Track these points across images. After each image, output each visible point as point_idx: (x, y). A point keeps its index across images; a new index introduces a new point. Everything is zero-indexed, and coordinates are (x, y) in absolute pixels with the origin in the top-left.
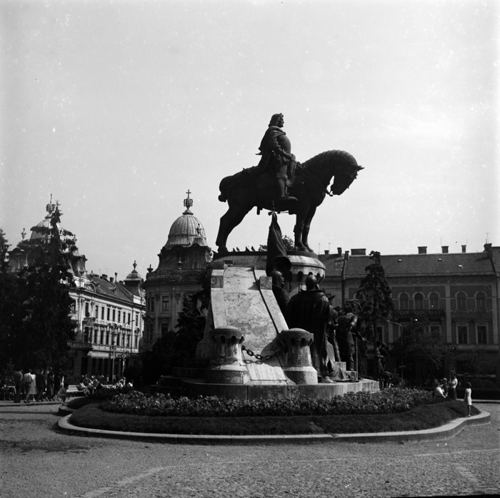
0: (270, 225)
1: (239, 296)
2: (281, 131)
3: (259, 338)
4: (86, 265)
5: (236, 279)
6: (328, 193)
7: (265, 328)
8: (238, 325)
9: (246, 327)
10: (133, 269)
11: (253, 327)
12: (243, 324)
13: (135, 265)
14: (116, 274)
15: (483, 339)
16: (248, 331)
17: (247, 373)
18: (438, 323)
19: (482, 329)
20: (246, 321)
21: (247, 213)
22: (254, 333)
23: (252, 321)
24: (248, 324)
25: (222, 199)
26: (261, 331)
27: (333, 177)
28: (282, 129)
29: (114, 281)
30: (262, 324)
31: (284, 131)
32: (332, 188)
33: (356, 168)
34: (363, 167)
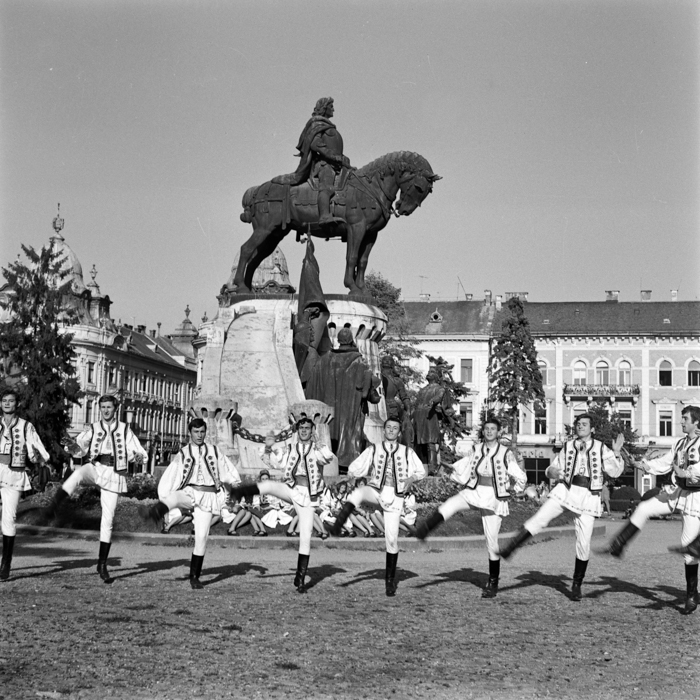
0: (304, 257)
1: (244, 356)
2: (329, 123)
3: (261, 412)
4: (111, 310)
5: (246, 331)
6: (394, 213)
7: (272, 400)
8: (236, 394)
10: (184, 317)
11: (256, 396)
12: (242, 393)
13: (188, 312)
14: (159, 325)
16: (247, 403)
17: (238, 458)
18: (630, 404)
20: (247, 390)
21: (281, 238)
22: (256, 405)
23: (255, 390)
24: (249, 393)
25: (244, 219)
26: (266, 403)
27: (400, 191)
29: (156, 336)
30: (269, 393)
31: (333, 123)
32: (399, 206)
33: (432, 179)
34: (440, 175)
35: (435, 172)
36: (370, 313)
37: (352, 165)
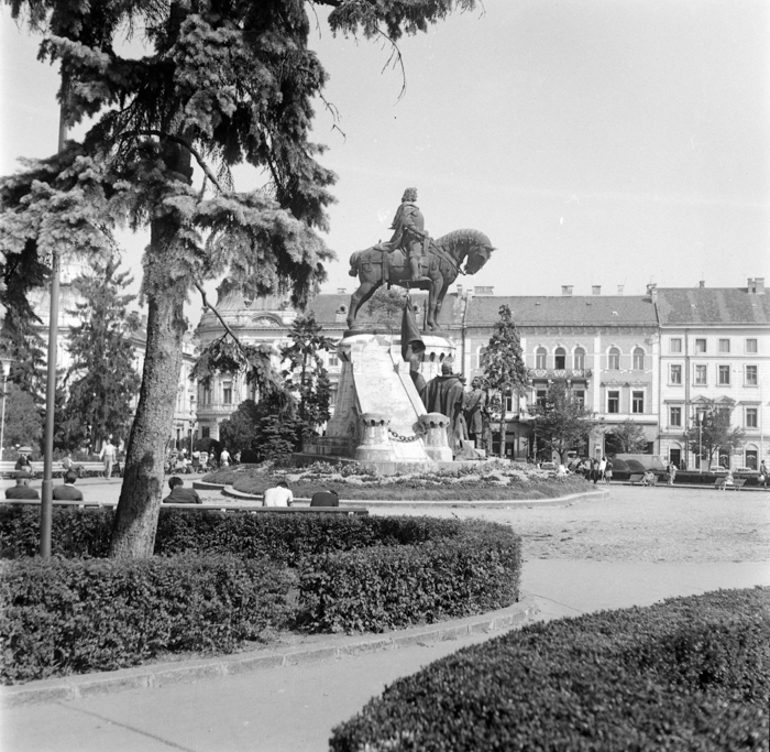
2: (415, 207)
3: (401, 420)
6: (461, 272)
7: (406, 412)
8: (382, 409)
9: (389, 411)
11: (396, 410)
12: (386, 408)
15: (638, 407)
17: (393, 451)
18: (583, 385)
19: (639, 395)
20: (388, 405)
23: (394, 405)
24: (390, 408)
25: (352, 273)
26: (401, 414)
27: (467, 257)
28: (415, 203)
30: (403, 407)
31: (417, 206)
32: (466, 268)
33: (490, 250)
34: (496, 247)
35: (493, 246)
36: (447, 344)
37: (430, 235)
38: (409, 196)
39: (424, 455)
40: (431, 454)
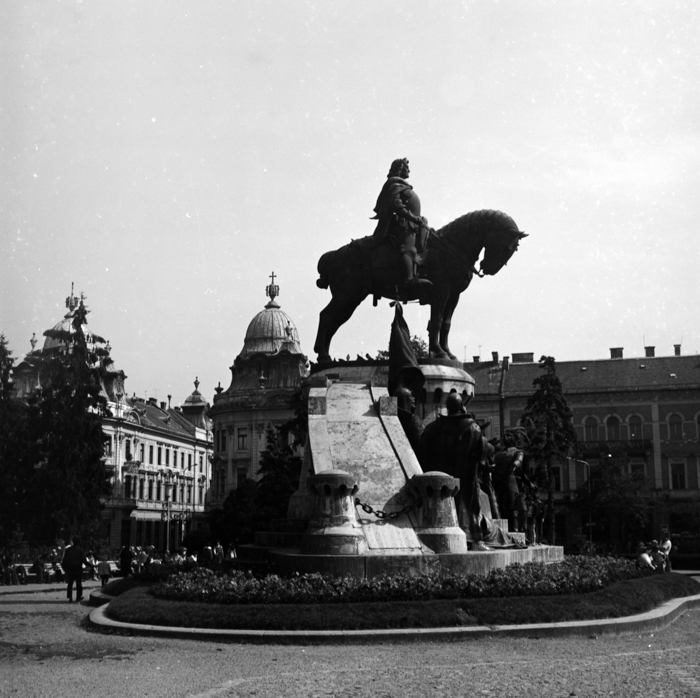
0: (392, 320)
1: (349, 426)
2: (406, 184)
3: (380, 486)
4: (125, 385)
5: (344, 400)
6: (477, 273)
7: (389, 473)
8: (349, 468)
9: (360, 471)
10: (194, 388)
11: (371, 470)
12: (355, 466)
13: (197, 384)
14: (169, 397)
16: (363, 476)
17: (364, 538)
18: (642, 459)
20: (360, 462)
21: (359, 304)
22: (373, 480)
23: (369, 462)
24: (363, 466)
25: (321, 284)
26: (383, 476)
27: (484, 249)
28: (406, 180)
29: (167, 408)
30: (384, 466)
31: (410, 184)
32: (483, 265)
33: (518, 236)
34: (526, 233)
38: (399, 169)
39: (416, 542)
40: (428, 540)
